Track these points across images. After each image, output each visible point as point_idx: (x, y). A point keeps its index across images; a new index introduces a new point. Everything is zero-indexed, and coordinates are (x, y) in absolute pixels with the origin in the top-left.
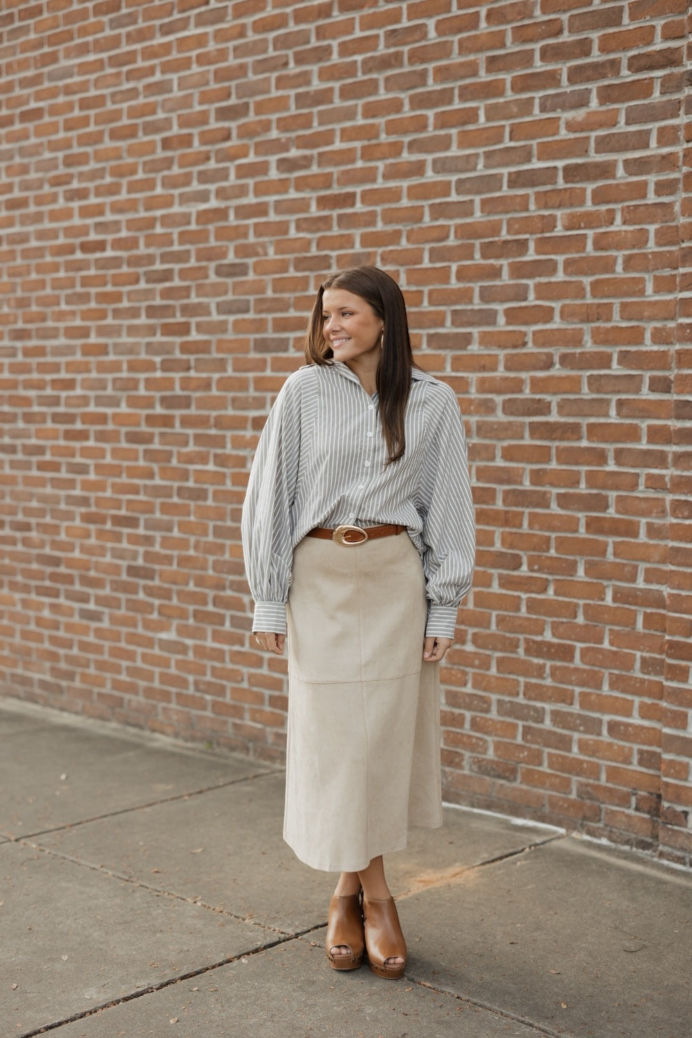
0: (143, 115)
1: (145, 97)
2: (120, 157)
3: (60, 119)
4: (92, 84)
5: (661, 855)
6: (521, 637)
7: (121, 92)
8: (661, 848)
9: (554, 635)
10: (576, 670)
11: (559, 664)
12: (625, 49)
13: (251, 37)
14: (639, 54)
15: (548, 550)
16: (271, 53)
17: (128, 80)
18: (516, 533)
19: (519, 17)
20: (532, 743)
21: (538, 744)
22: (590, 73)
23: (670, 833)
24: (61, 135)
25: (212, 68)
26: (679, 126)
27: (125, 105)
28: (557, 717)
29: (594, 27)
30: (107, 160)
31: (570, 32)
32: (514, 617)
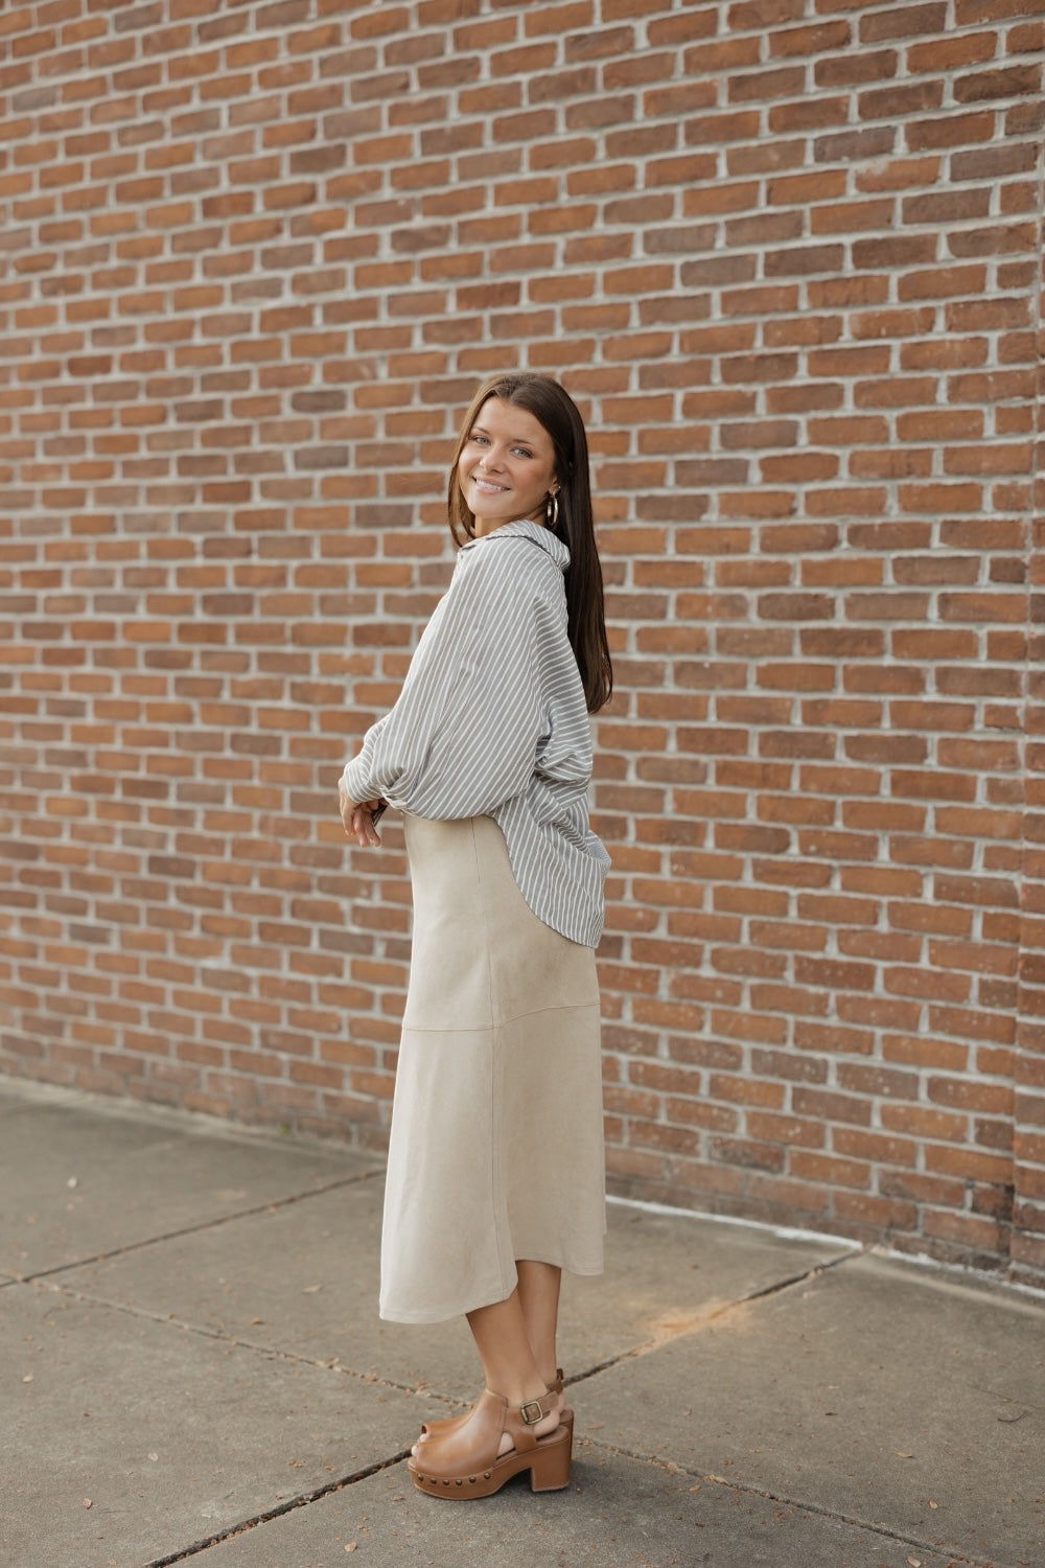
0: (172, 163)
1: (175, 135)
2: (133, 228)
3: (34, 169)
4: (86, 115)
5: (1015, 1277)
6: (790, 954)
7: (135, 128)
8: (1013, 1266)
9: (841, 950)
10: (878, 1002)
11: (850, 993)
12: (949, 67)
13: (349, 44)
14: (972, 75)
15: (831, 821)
16: (381, 69)
17: (146, 109)
18: (780, 798)
19: (781, 19)
20: (810, 1113)
21: (818, 1115)
22: (893, 102)
23: (1029, 1243)
24: (36, 193)
25: (285, 91)
26: (1035, 183)
27: (141, 149)
28: (847, 1073)
29: (901, 34)
30: (112, 232)
31: (862, 40)
32: (778, 924)
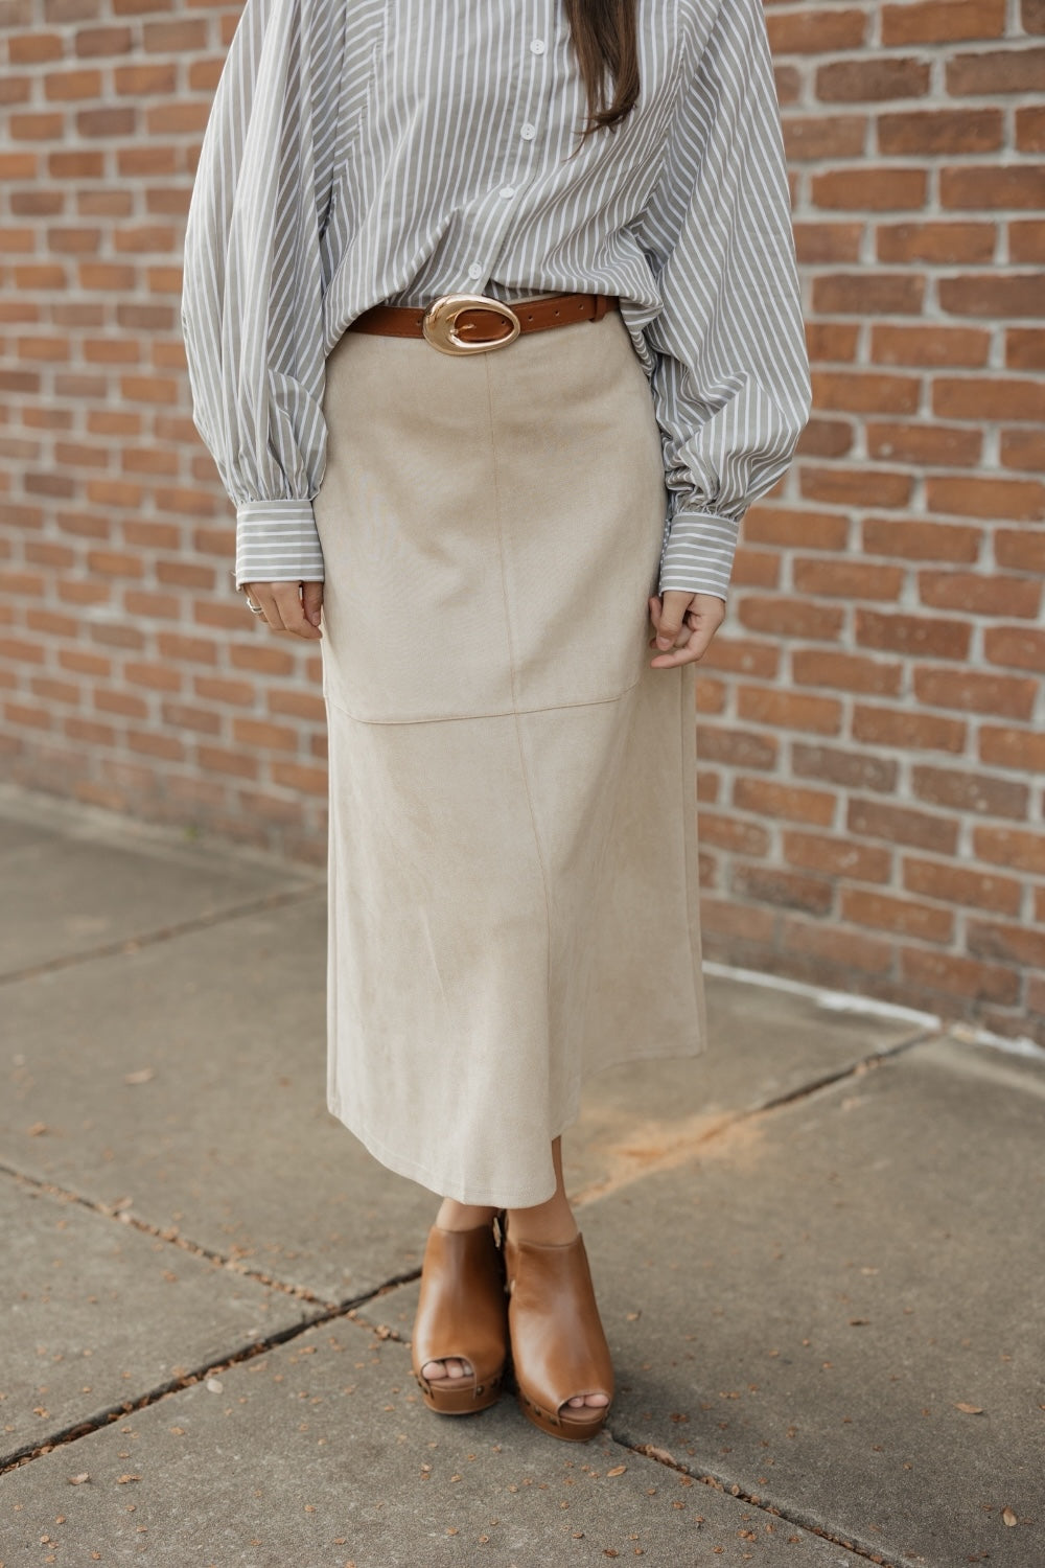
6: (849, 606)
9: (925, 600)
10: (974, 678)
11: (934, 664)
15: (914, 408)
18: (840, 376)
20: (871, 833)
21: (882, 836)
28: (926, 780)
32: (833, 564)
